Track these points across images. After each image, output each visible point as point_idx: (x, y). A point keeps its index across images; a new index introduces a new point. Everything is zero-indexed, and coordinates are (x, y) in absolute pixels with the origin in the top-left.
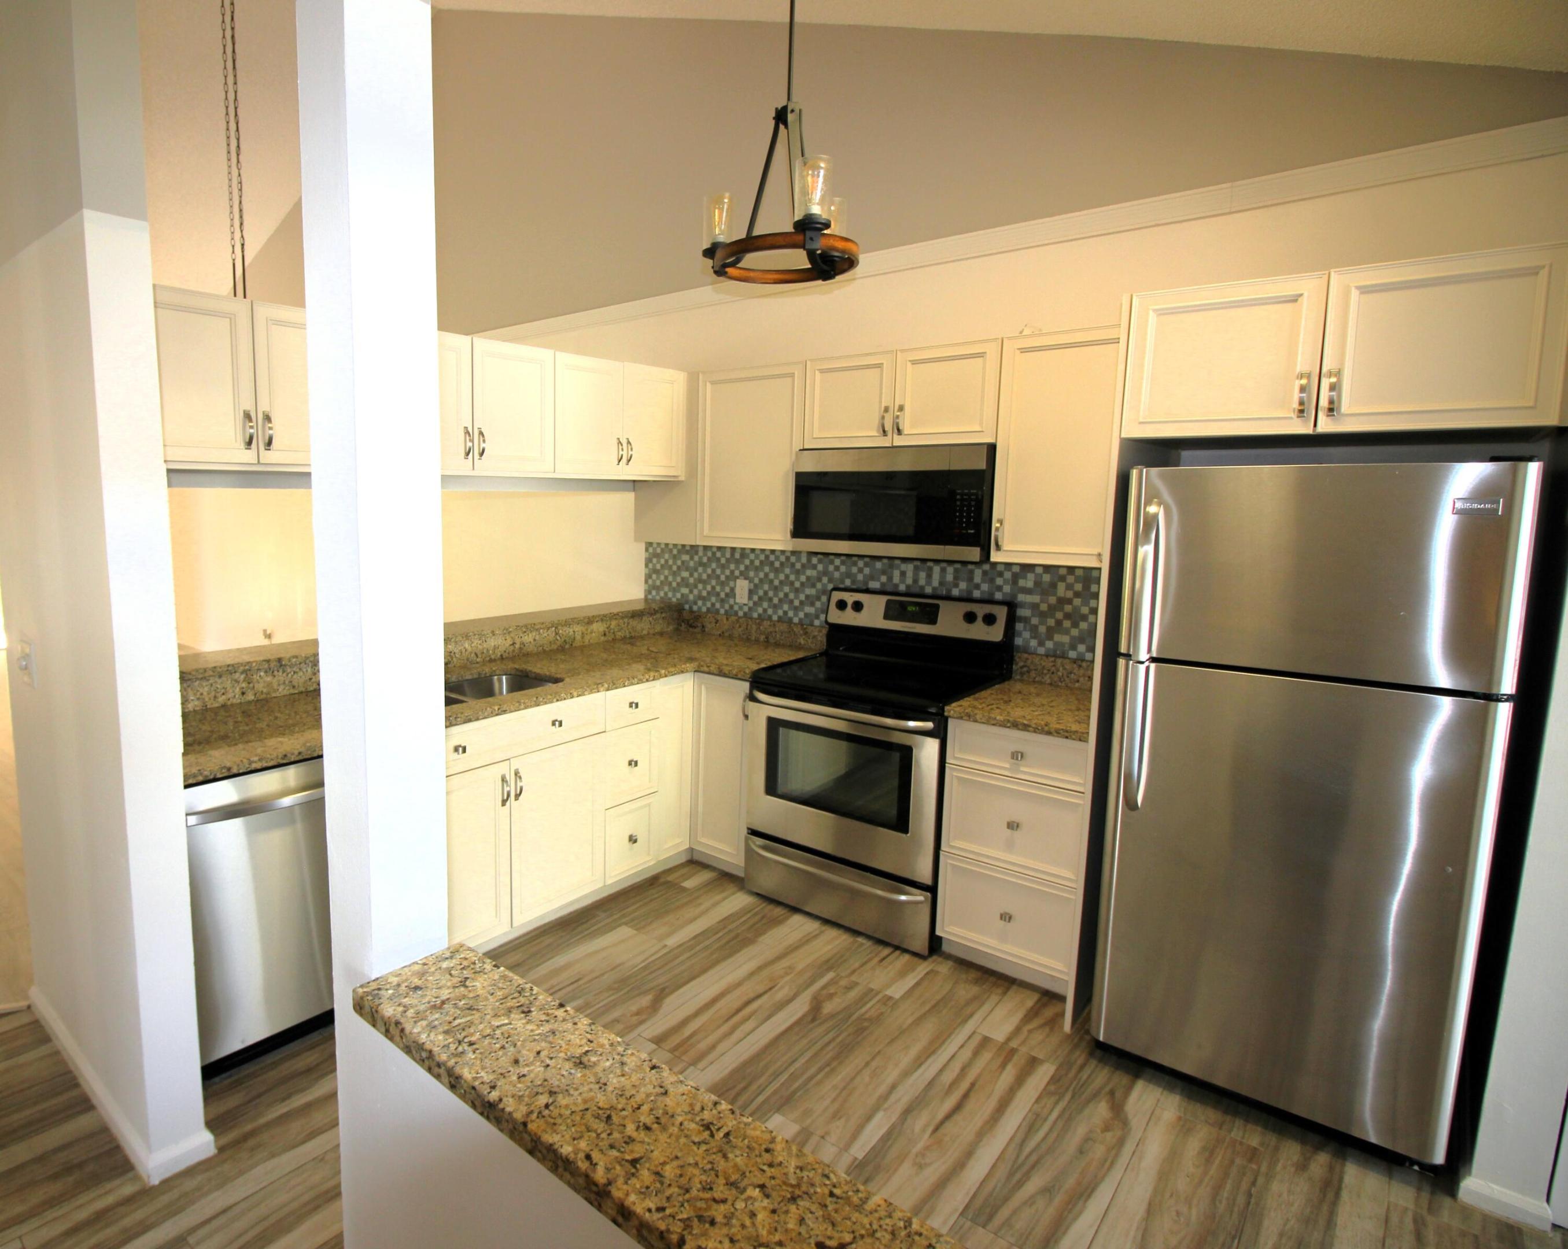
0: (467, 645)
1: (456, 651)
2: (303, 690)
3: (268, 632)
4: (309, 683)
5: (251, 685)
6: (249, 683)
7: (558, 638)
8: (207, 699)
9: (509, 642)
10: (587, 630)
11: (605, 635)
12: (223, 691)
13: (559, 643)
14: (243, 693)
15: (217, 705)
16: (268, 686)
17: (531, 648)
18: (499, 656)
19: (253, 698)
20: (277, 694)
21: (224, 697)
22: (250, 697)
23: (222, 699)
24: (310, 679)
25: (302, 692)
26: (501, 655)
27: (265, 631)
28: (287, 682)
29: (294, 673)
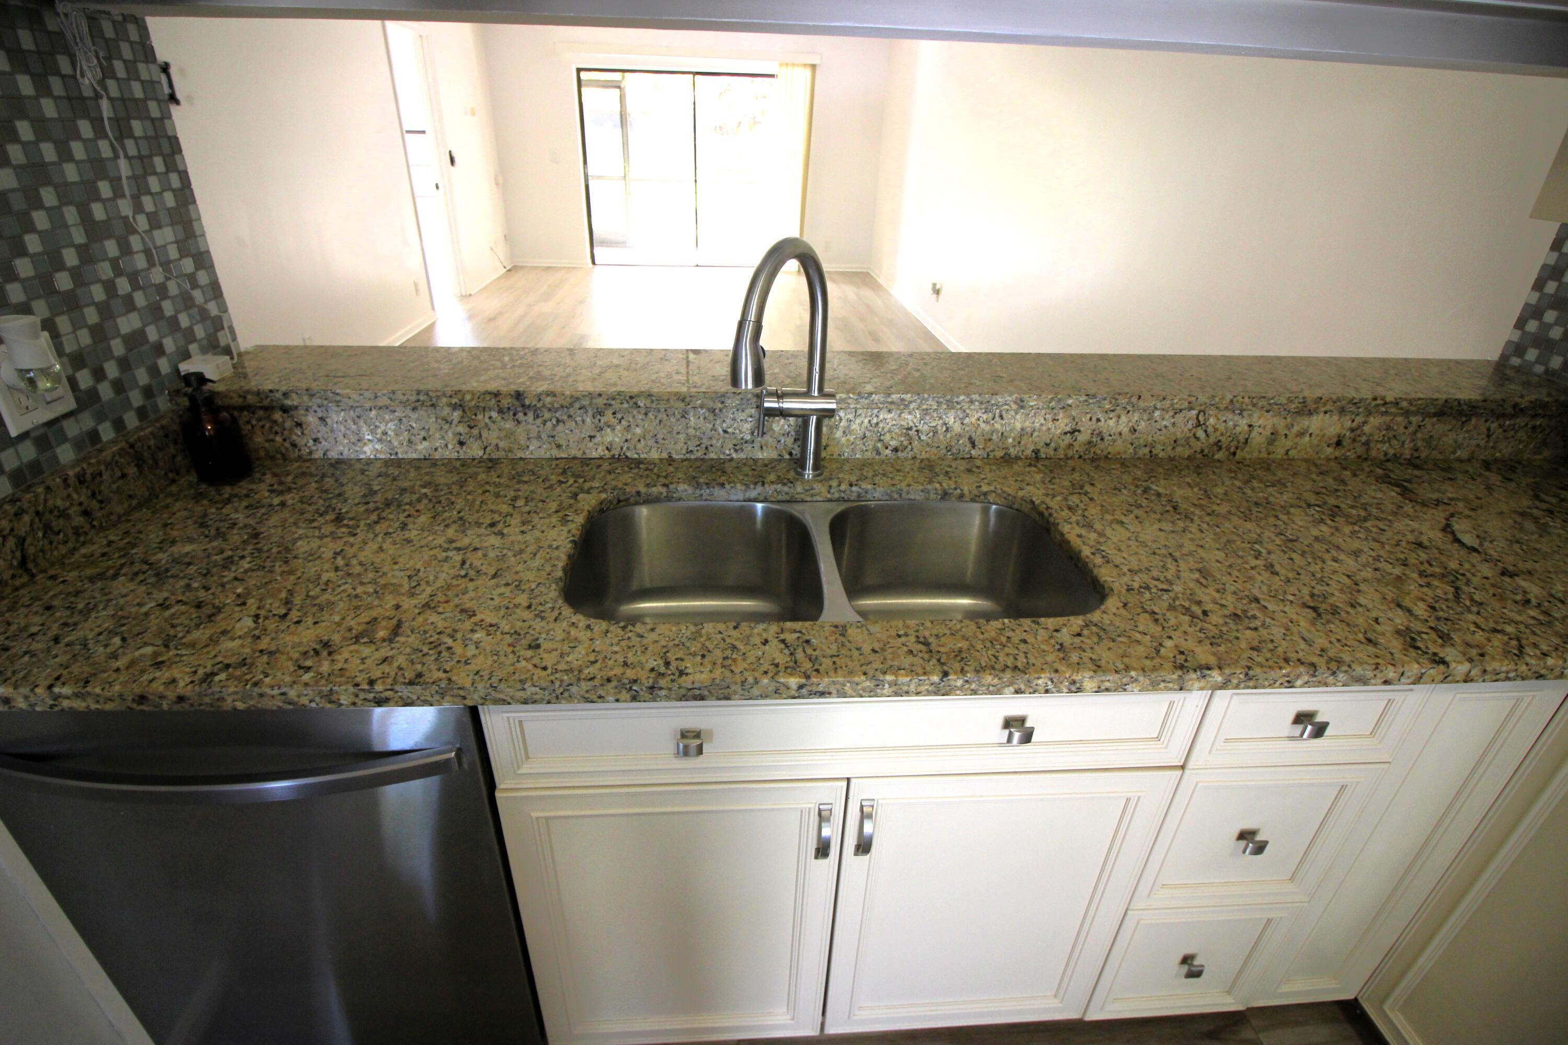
0: (951, 420)
1: (924, 428)
2: (579, 455)
3: (938, 287)
4: (591, 445)
5: (475, 432)
6: (471, 427)
7: (1200, 433)
8: (396, 444)
9: (1064, 424)
10: (1289, 427)
11: (1339, 443)
12: (423, 433)
13: (1198, 446)
14: (461, 443)
15: (414, 456)
16: (507, 437)
17: (1118, 447)
18: (1028, 452)
19: (481, 453)
20: (527, 454)
21: (425, 444)
22: (474, 451)
23: (422, 448)
24: (591, 437)
25: (575, 458)
26: (1036, 452)
27: (934, 285)
28: (544, 436)
29: (558, 421)
